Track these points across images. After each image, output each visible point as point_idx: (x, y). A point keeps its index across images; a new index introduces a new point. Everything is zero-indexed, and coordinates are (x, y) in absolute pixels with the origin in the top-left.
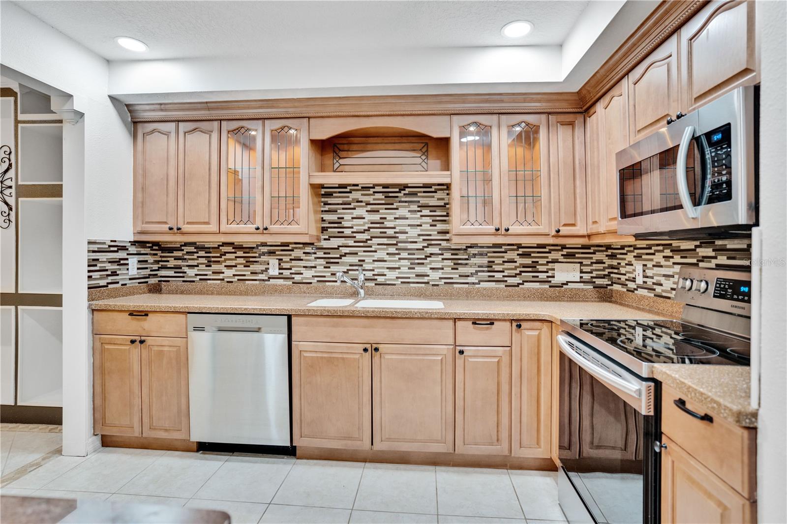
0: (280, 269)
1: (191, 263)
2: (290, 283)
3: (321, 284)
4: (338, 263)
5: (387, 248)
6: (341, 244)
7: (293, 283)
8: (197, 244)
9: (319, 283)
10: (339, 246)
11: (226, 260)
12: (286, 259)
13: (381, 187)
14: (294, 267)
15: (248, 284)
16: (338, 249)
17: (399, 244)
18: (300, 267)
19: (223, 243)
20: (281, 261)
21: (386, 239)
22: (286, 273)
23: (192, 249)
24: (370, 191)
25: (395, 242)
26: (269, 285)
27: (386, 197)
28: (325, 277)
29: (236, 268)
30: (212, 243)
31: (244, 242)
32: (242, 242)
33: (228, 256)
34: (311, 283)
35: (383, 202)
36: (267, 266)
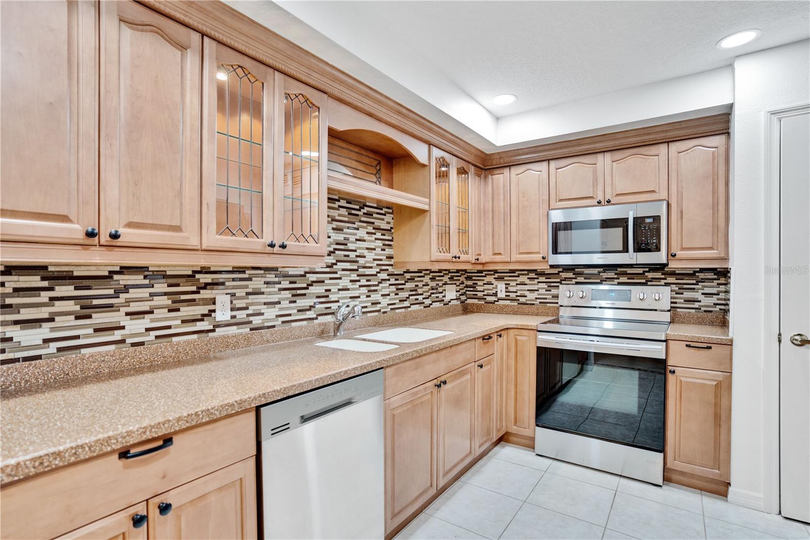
0: (232, 309)
1: (25, 314)
2: (246, 330)
3: (287, 326)
4: (304, 295)
5: (350, 274)
6: (307, 270)
7: (251, 329)
8: (50, 269)
9: (285, 324)
10: (306, 273)
11: (128, 302)
12: (240, 293)
13: (345, 201)
14: (252, 304)
15: (178, 343)
16: (304, 276)
17: (360, 270)
18: (259, 304)
19: (121, 268)
20: (233, 297)
21: (348, 264)
22: (241, 315)
23: (34, 281)
24: (335, 204)
25: (356, 268)
26: (216, 339)
27: (349, 214)
28: (290, 315)
29: (151, 316)
30: (94, 268)
31: (168, 266)
32: (164, 266)
33: (133, 293)
34: (274, 326)
35: (346, 219)
36: (212, 307)
